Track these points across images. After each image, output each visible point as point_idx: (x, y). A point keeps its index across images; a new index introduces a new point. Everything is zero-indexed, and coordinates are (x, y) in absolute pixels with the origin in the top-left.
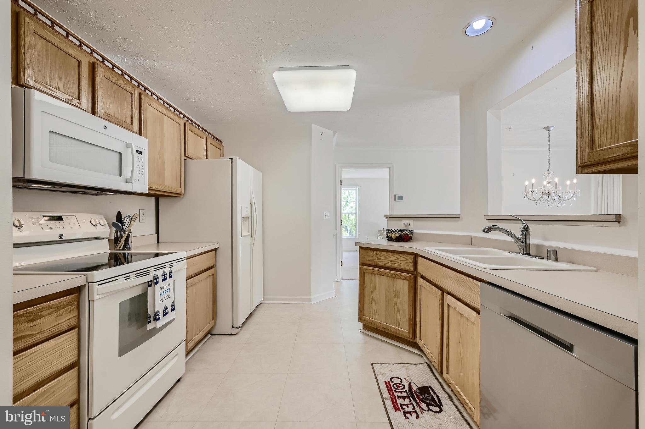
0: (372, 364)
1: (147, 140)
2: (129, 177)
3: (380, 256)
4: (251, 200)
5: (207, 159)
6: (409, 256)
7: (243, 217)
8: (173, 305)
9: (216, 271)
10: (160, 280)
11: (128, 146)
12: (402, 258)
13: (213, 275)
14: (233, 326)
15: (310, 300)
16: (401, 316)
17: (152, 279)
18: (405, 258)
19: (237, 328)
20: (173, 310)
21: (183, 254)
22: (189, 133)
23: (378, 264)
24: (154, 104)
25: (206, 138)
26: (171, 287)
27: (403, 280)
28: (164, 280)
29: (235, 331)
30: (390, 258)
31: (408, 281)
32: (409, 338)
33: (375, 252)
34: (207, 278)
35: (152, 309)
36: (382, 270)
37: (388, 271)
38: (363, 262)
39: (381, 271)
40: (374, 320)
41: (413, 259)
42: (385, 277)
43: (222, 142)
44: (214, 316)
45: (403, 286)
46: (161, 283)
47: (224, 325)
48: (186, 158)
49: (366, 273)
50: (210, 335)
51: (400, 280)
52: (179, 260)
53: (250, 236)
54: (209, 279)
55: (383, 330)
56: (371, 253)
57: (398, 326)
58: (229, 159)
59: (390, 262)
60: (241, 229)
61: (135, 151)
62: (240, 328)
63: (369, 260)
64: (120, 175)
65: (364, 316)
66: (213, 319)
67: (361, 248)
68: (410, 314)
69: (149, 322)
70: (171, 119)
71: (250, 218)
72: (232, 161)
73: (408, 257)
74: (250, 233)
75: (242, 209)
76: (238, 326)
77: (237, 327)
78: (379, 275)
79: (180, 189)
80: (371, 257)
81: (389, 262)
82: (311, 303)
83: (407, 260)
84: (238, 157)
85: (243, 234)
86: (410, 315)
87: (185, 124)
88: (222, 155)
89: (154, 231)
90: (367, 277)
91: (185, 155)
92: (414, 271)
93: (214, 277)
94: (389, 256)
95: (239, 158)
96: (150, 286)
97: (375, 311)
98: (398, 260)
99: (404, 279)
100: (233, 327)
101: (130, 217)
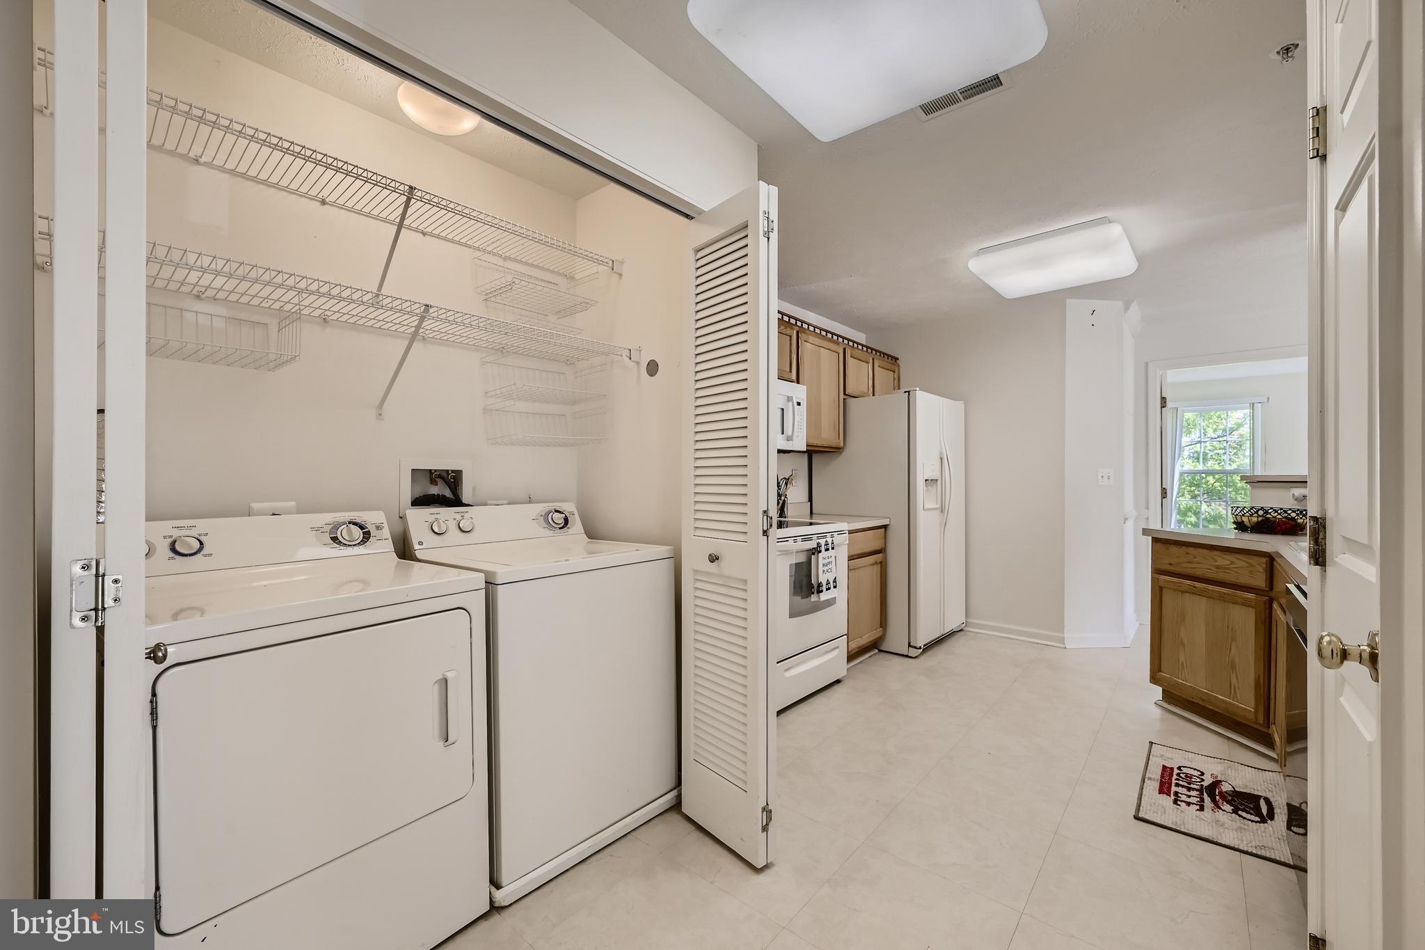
0: (1151, 743)
1: (805, 387)
2: (790, 434)
3: (1195, 557)
4: (941, 453)
5: (874, 395)
6: (1255, 558)
7: (926, 480)
8: (835, 581)
9: (885, 558)
10: (823, 549)
11: (789, 399)
12: (1240, 562)
13: (881, 562)
14: (909, 643)
15: (1062, 640)
16: (1239, 677)
17: (816, 546)
18: (1248, 563)
19: (915, 647)
20: (835, 587)
21: (845, 526)
22: (850, 360)
23: (1191, 572)
24: (811, 339)
25: (873, 359)
26: (833, 559)
27: (1243, 607)
28: (827, 550)
29: (913, 652)
30: (1216, 561)
31: (1254, 610)
32: (1256, 723)
33: (1184, 548)
34: (873, 564)
35: (816, 581)
36: (1197, 584)
37: (1211, 587)
38: (1158, 567)
39: (1194, 587)
40: (1180, 681)
41: (1264, 566)
42: (1204, 599)
43: (897, 359)
44: (883, 622)
45: (1244, 620)
46: (823, 554)
47: (896, 640)
48: (845, 397)
49: (1164, 589)
50: (877, 651)
51: (1238, 607)
52: (840, 532)
53: (938, 512)
54: (875, 567)
55: (1200, 703)
56: (1174, 549)
57: (1232, 697)
58: (905, 392)
59: (1215, 570)
60: (925, 499)
61: (796, 404)
62: (920, 648)
63: (1171, 564)
64: (783, 433)
65: (1160, 671)
66: (881, 627)
67: (1156, 540)
68: (1259, 677)
69: (813, 593)
70: (829, 349)
71: (939, 481)
72: (909, 394)
73: (1255, 560)
74: (939, 506)
75: (925, 467)
76: (918, 646)
77: (915, 645)
78: (1193, 593)
79: (838, 441)
80: (1176, 558)
81: (1213, 569)
82: (1063, 646)
83: (1251, 565)
84: (918, 389)
85: (926, 507)
86: (1257, 677)
87: (844, 349)
88: (897, 388)
89: (806, 498)
90: (1168, 597)
91: (845, 394)
92: (1267, 589)
93: (883, 567)
94: (1213, 558)
95: (920, 390)
96: (814, 554)
97: (1183, 664)
98: (1232, 566)
99: (1246, 604)
100: (910, 645)
101: (785, 478)
